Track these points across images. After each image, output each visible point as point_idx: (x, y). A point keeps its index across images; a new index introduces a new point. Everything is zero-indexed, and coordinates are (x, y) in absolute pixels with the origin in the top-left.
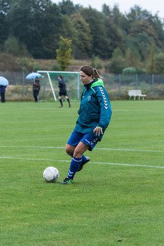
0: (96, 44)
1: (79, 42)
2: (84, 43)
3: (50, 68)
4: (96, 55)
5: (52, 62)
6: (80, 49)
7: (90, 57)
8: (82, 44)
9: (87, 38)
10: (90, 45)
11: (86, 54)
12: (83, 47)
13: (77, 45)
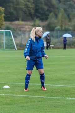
0: (36, 10)
1: (25, 9)
2: (28, 10)
3: (4, 28)
4: (37, 18)
5: (6, 23)
6: (25, 13)
7: (33, 19)
8: (27, 10)
9: (31, 6)
10: (33, 11)
11: (30, 17)
12: (28, 13)
13: (24, 11)
